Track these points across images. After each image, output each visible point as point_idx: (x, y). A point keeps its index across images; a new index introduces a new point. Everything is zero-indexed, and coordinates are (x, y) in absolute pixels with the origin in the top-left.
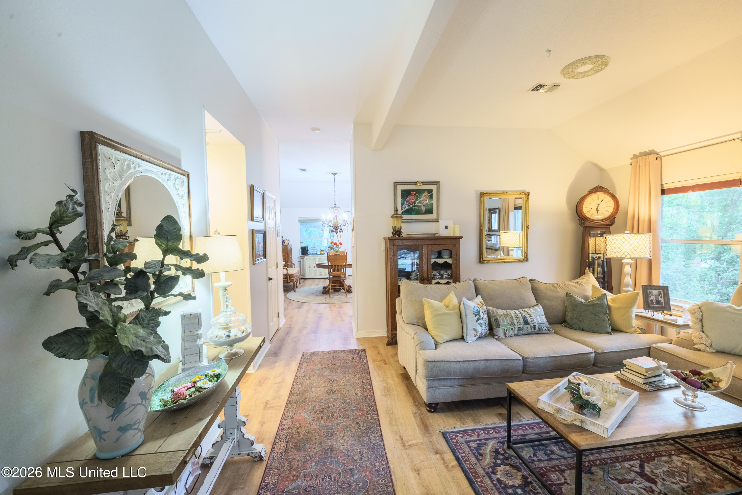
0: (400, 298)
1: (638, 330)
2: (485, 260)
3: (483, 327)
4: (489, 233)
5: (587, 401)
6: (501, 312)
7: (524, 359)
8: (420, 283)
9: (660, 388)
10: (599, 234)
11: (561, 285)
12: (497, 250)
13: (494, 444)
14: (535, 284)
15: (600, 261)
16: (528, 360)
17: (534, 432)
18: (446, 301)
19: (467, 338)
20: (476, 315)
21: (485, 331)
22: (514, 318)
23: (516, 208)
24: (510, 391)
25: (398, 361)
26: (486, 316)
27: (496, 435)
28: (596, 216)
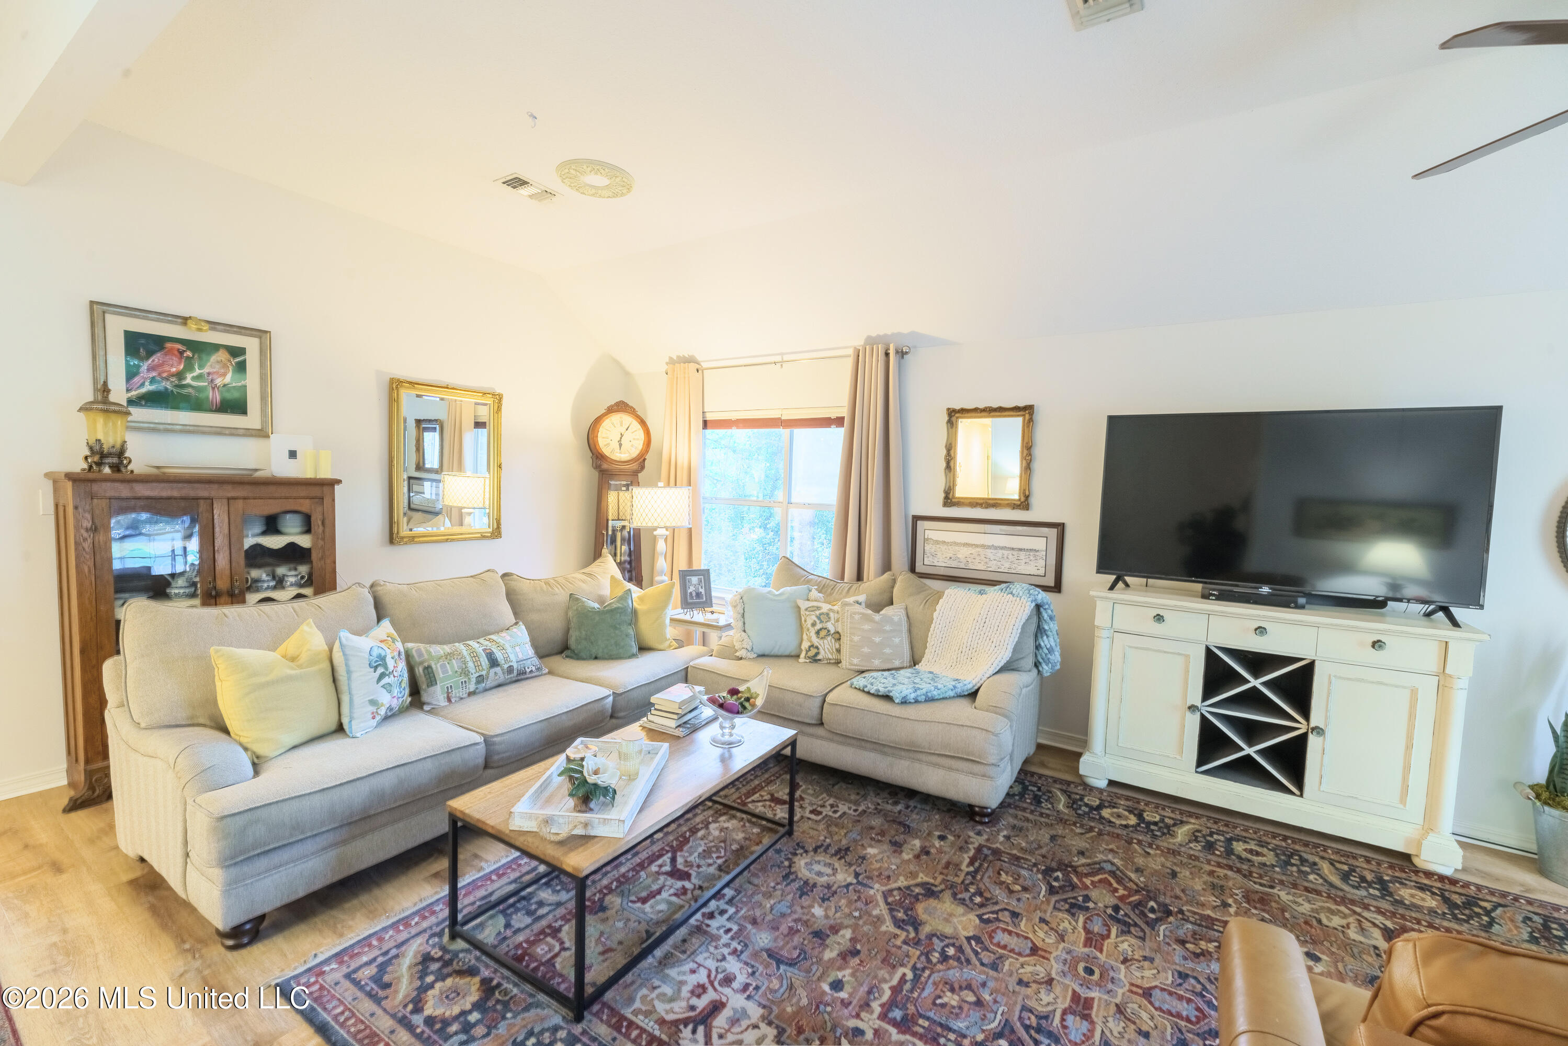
0: (121, 657)
1: (674, 642)
2: (402, 538)
3: (396, 691)
4: (417, 475)
5: (595, 785)
6: (438, 650)
7: (488, 741)
8: (205, 604)
9: (693, 728)
10: (624, 486)
11: (561, 580)
12: (436, 514)
13: (420, 945)
14: (513, 584)
15: (625, 533)
16: (495, 739)
17: (508, 880)
18: (290, 645)
19: (350, 727)
20: (376, 668)
21: (401, 700)
22: (468, 658)
23: (479, 425)
24: (455, 816)
25: (117, 848)
26: (402, 666)
27: (425, 924)
28: (618, 455)
